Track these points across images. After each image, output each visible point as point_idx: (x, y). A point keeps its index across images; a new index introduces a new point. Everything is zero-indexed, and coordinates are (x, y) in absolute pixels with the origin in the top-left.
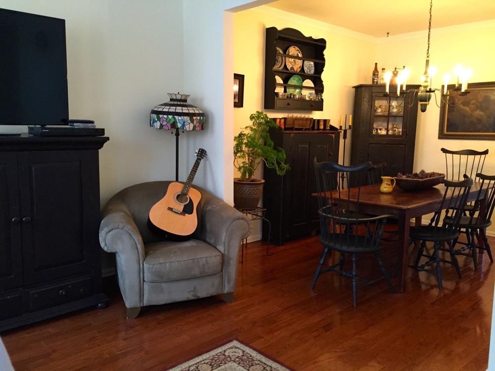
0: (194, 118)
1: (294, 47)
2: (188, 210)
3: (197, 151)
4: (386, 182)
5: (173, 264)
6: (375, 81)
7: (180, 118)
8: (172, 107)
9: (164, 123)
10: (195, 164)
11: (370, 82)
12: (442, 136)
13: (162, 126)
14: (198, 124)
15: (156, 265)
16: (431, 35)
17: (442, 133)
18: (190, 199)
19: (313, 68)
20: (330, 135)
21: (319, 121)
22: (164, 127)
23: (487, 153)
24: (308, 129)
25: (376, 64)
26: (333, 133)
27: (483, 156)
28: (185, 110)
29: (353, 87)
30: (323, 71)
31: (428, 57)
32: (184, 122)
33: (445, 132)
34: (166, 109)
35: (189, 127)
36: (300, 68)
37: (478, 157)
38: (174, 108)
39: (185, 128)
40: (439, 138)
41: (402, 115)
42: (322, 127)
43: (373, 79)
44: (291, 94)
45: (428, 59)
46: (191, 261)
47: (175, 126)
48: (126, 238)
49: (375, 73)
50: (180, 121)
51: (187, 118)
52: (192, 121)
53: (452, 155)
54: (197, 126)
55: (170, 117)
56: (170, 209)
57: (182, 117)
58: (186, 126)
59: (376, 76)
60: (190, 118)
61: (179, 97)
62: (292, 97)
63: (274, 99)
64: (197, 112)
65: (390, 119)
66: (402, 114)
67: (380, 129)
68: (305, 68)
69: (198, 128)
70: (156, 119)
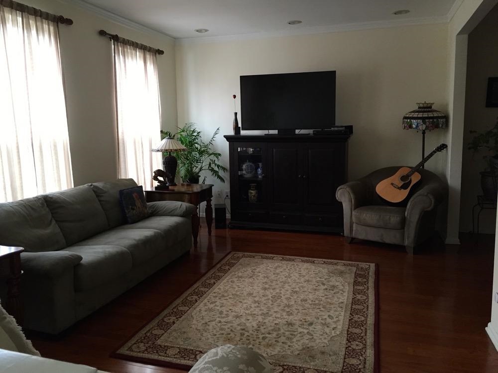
8: (420, 114)
14: (431, 125)
18: (411, 180)
28: (431, 115)
34: (415, 115)
38: (422, 114)
48: (347, 195)
54: (429, 126)
56: (392, 184)
61: (425, 105)
64: (440, 115)
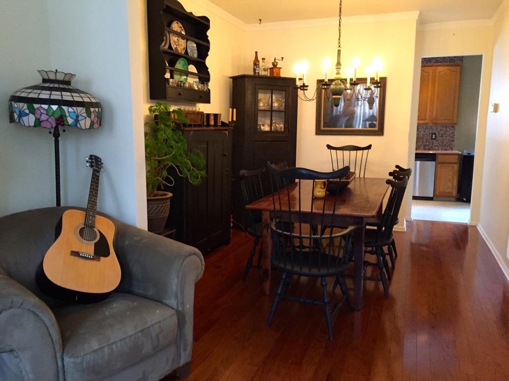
0: (92, 110)
1: (177, 23)
2: (101, 250)
3: (87, 159)
4: (319, 186)
5: (114, 346)
6: (257, 71)
7: (70, 110)
9: (44, 117)
10: (93, 178)
11: (252, 73)
12: (319, 132)
13: (38, 123)
14: (97, 118)
15: (89, 356)
16: (341, 23)
17: (319, 128)
18: (100, 232)
19: (196, 52)
20: (224, 132)
21: (208, 115)
22: (42, 124)
23: (370, 148)
24: (200, 126)
25: (256, 52)
26: (226, 130)
27: (366, 151)
28: (77, 98)
29: (231, 78)
30: (208, 55)
31: (339, 46)
32: (77, 116)
33: (322, 128)
35: (85, 123)
36: (184, 49)
37: (360, 152)
39: (78, 125)
40: (317, 134)
41: (283, 110)
42: (212, 123)
43: (255, 70)
44: (181, 81)
45: (339, 49)
46: (140, 334)
47: (63, 121)
49: (256, 62)
50: (72, 115)
51: (81, 110)
52: (89, 114)
53: (335, 151)
54: (95, 122)
55: (55, 107)
56: (75, 254)
57: (75, 108)
58: (81, 122)
59: (258, 66)
60: (86, 110)
62: (182, 85)
63: (166, 86)
65: (274, 114)
66: (283, 108)
67: (263, 125)
68: (189, 51)
69: (96, 126)
70: (27, 111)
